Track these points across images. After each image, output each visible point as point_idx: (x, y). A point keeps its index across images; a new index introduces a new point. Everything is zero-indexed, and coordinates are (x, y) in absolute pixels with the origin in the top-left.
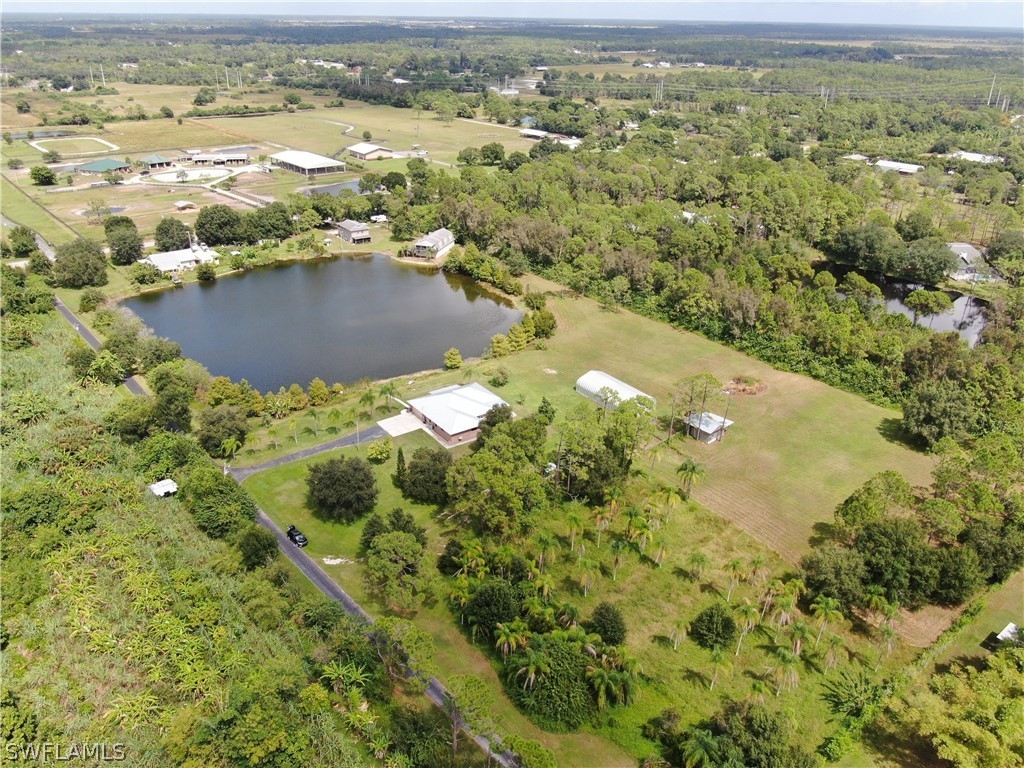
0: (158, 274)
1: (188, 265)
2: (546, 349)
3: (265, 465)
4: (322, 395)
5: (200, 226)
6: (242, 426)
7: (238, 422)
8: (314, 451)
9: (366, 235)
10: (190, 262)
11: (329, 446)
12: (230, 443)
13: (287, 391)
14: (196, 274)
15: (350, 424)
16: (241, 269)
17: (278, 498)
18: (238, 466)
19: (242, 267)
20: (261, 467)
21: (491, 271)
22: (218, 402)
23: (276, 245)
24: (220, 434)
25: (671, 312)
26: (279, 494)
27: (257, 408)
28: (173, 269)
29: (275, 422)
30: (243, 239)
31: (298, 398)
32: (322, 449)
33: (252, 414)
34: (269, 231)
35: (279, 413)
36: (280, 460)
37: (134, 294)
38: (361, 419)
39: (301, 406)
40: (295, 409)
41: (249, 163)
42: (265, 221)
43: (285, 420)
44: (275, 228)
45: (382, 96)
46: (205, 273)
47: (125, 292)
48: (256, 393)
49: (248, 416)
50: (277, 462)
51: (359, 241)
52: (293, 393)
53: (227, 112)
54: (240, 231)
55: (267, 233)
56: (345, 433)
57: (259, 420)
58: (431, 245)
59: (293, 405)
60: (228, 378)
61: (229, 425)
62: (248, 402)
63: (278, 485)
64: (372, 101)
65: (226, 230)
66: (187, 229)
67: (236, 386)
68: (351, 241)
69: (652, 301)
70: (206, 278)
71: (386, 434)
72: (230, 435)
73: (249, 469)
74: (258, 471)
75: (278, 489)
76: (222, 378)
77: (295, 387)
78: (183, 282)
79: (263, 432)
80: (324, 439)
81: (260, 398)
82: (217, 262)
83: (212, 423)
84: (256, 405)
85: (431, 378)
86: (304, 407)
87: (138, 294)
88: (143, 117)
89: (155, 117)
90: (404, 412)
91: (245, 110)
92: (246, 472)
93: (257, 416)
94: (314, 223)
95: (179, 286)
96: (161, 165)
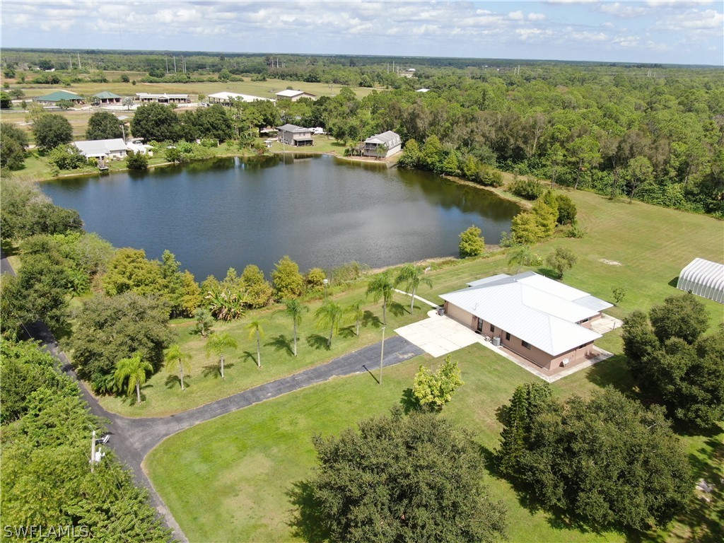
0: (82, 159)
1: (118, 155)
2: (580, 237)
3: (201, 413)
4: (294, 286)
5: (137, 122)
6: (159, 332)
7: (150, 324)
8: (293, 384)
9: (308, 137)
10: (121, 152)
11: (320, 374)
12: (131, 365)
13: (239, 275)
14: (126, 163)
15: (348, 332)
16: (177, 162)
17: (230, 503)
18: (144, 414)
19: (178, 160)
20: (192, 416)
21: (457, 164)
22: (122, 288)
23: (215, 145)
24: (112, 347)
25: (709, 201)
26: (231, 490)
27: (188, 302)
28: (100, 155)
29: (219, 328)
30: (180, 137)
31: (256, 288)
32: (309, 379)
33: (179, 313)
34: (208, 130)
35: (225, 311)
36: (230, 400)
37: (50, 178)
38: (364, 325)
39: (261, 301)
40: (250, 306)
41: (189, 102)
42: (204, 120)
43: (234, 323)
44: (214, 128)
45: (296, 75)
46: (136, 161)
47: (40, 174)
48: (188, 276)
49: (172, 316)
50: (225, 405)
51: (301, 143)
52: (248, 280)
53: (173, 80)
54: (177, 128)
55: (206, 132)
56: (341, 348)
57: (191, 324)
58: (382, 143)
59: (247, 298)
60: (142, 251)
61: (132, 329)
62: (173, 291)
63: (227, 466)
64: (289, 78)
65: (163, 128)
66: (122, 123)
67: (154, 265)
68: (293, 143)
69: (675, 189)
70: (137, 167)
71: (418, 352)
72: (133, 350)
73: (167, 422)
74: (185, 425)
75: (228, 477)
76: (131, 251)
77: (251, 270)
78: (110, 169)
79: (196, 343)
80: (309, 359)
81: (195, 285)
82: (151, 154)
83: (101, 326)
84: (186, 297)
85: (446, 267)
86: (265, 305)
87: (55, 178)
88: (105, 81)
89: (114, 82)
90: (432, 313)
91: (187, 80)
92: (161, 429)
93: (187, 316)
94: (256, 122)
95: (105, 173)
96: (111, 100)
